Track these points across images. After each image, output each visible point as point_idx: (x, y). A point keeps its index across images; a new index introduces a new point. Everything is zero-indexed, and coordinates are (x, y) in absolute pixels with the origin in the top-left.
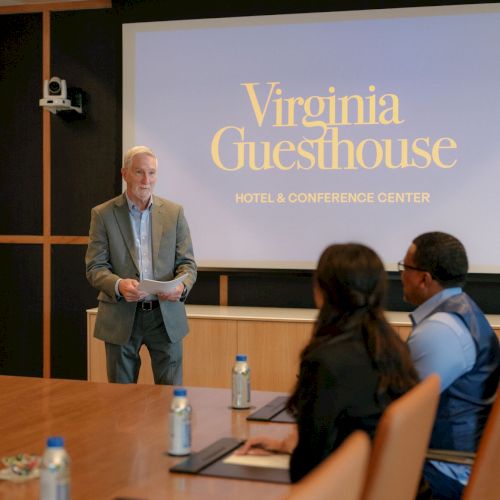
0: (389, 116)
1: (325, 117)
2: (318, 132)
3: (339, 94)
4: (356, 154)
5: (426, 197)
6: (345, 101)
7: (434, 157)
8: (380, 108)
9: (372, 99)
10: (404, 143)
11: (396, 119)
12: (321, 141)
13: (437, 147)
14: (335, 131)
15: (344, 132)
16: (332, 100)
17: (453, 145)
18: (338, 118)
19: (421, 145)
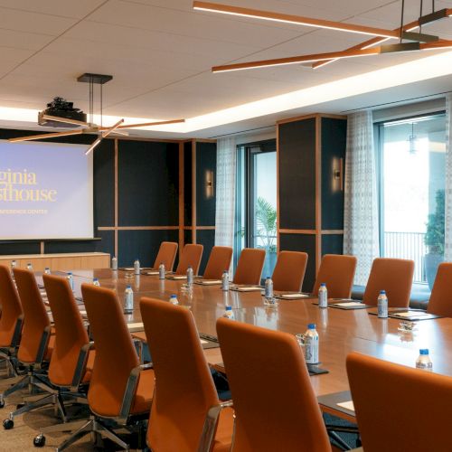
0: (32, 181)
1: (7, 180)
2: (4, 186)
3: (13, 172)
4: (19, 194)
5: (46, 211)
6: (15, 174)
7: (48, 197)
8: (28, 178)
9: (25, 175)
10: (38, 191)
11: (34, 182)
12: (5, 189)
13: (50, 193)
14: (11, 186)
15: (14, 186)
16: (10, 174)
17: (55, 193)
18: (12, 181)
19: (44, 193)
